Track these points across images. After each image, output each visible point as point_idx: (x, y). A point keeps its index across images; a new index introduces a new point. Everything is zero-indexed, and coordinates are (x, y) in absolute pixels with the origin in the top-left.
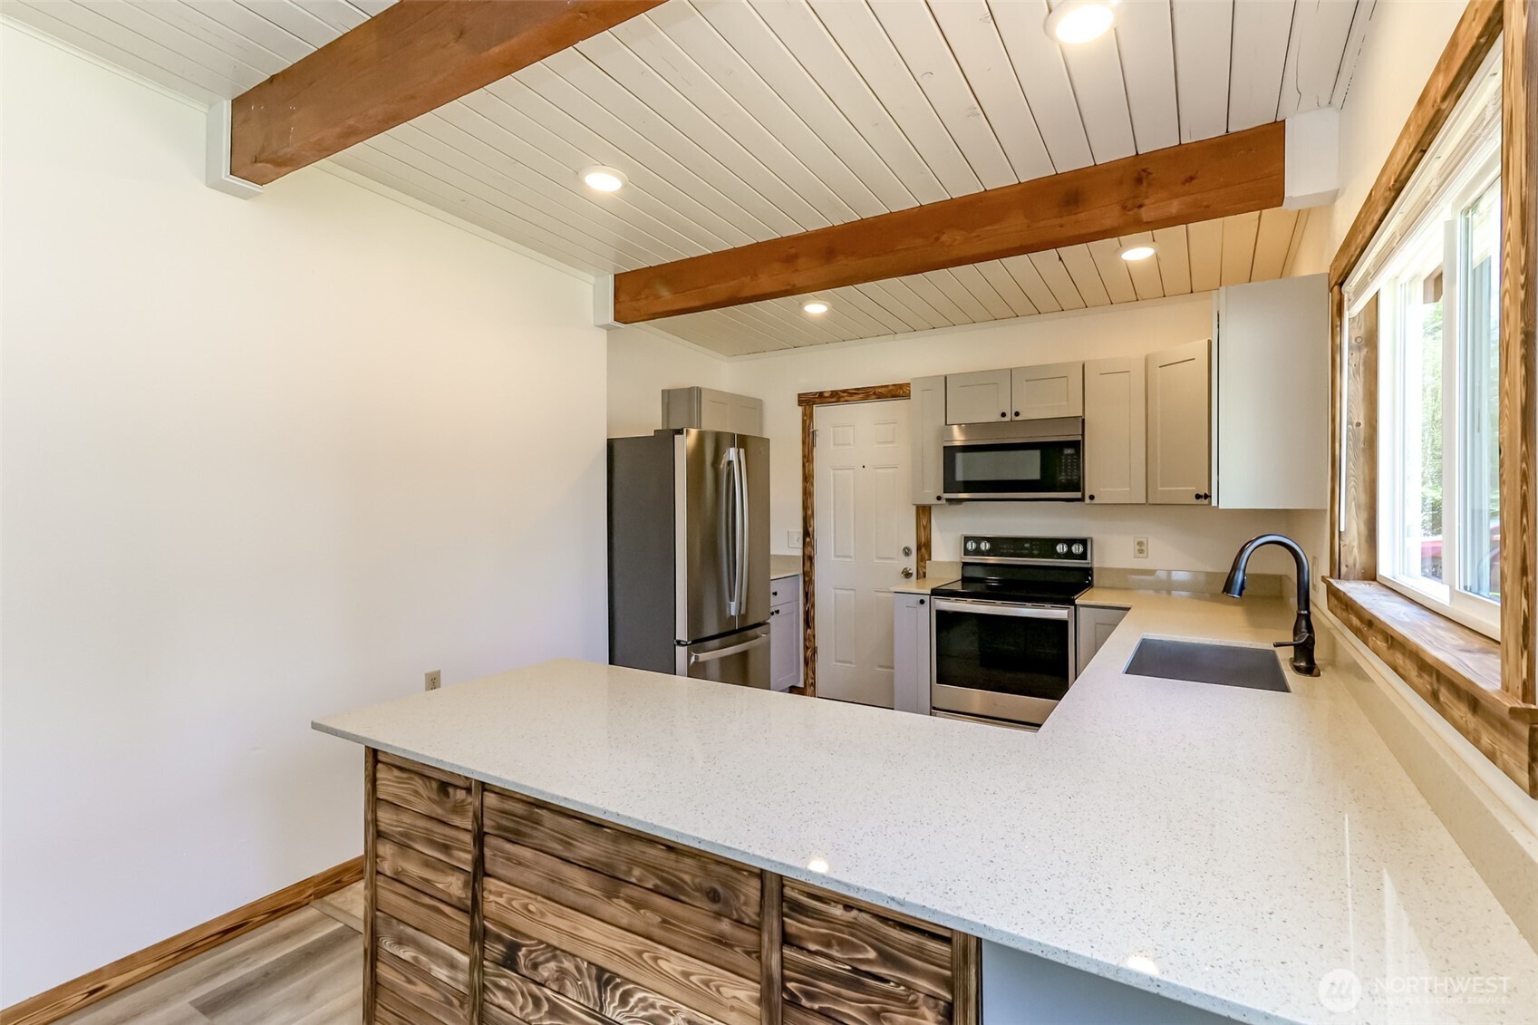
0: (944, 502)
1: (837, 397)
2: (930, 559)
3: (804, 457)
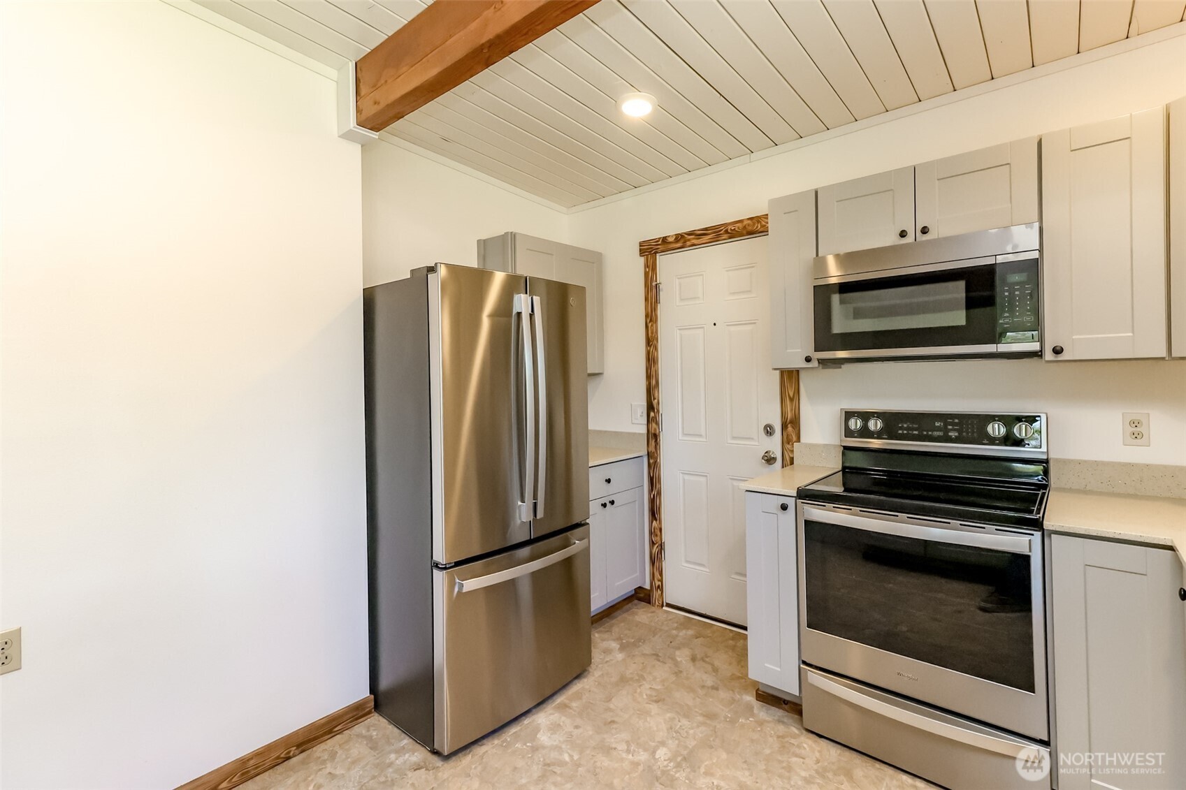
0: (815, 364)
1: (683, 241)
2: (798, 440)
3: (647, 316)
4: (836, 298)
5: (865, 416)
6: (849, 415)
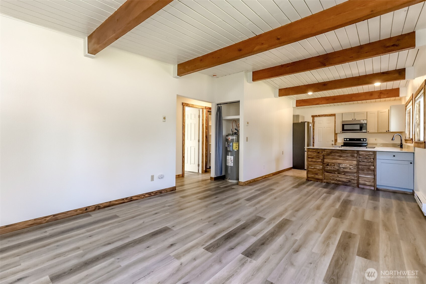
0: (342, 132)
1: (320, 116)
2: (337, 142)
4: (345, 126)
5: (347, 139)
6: (345, 139)
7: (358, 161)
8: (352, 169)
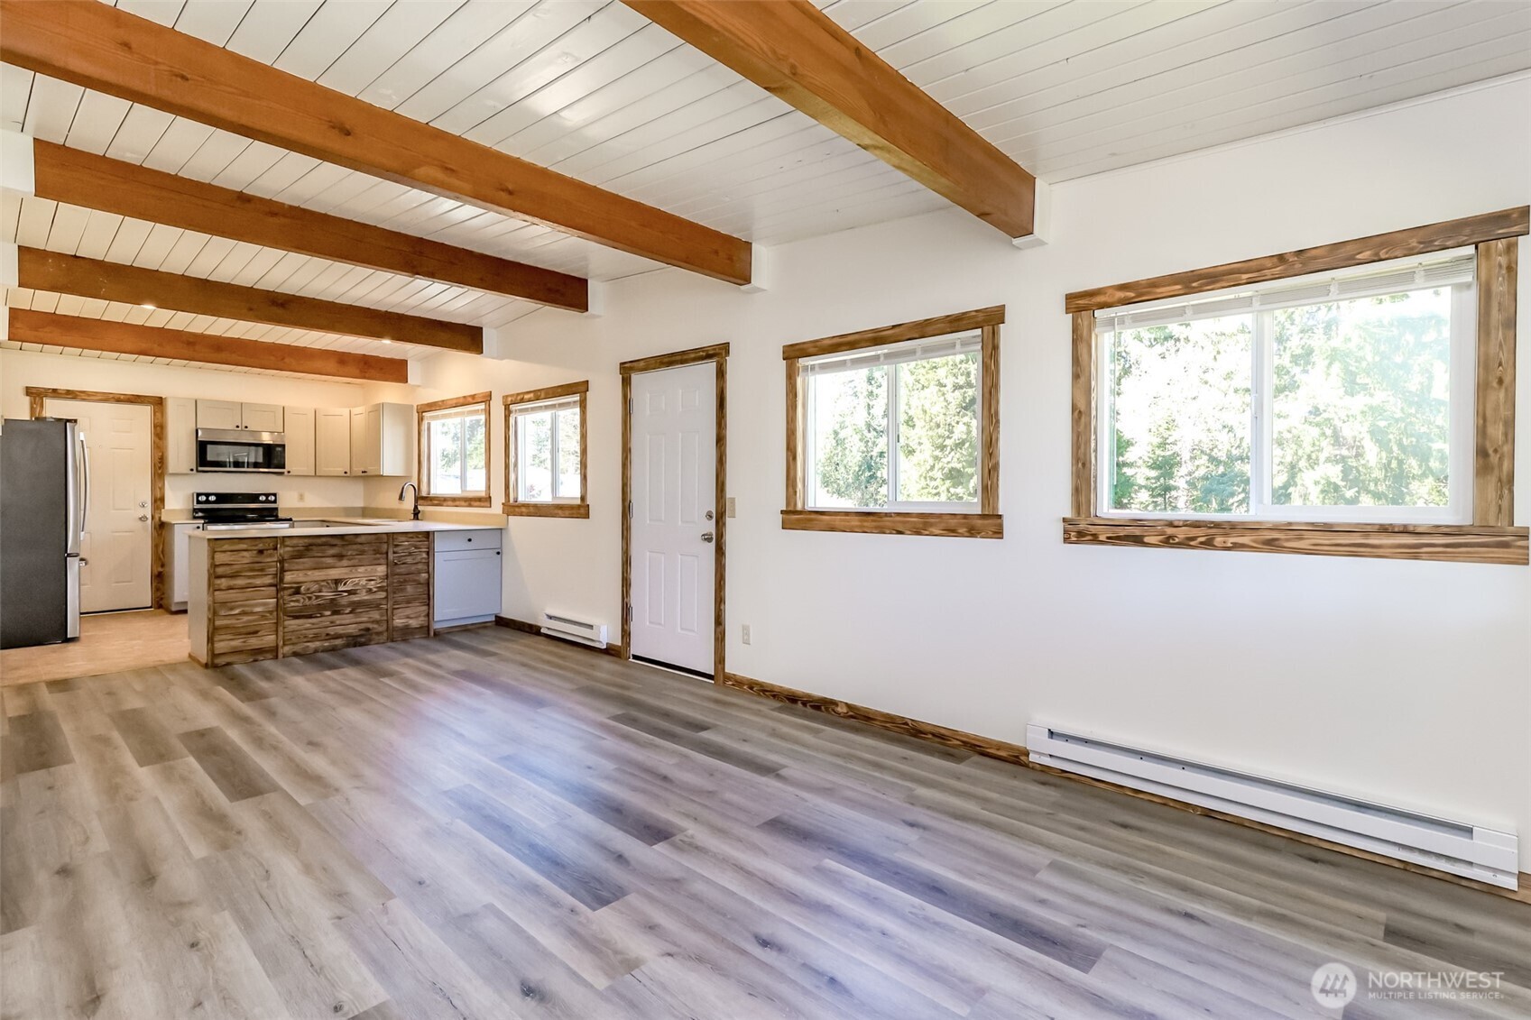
0: (192, 471)
1: (73, 395)
2: (163, 507)
4: (207, 447)
5: (208, 495)
6: (198, 495)
7: (391, 565)
8: (375, 590)
